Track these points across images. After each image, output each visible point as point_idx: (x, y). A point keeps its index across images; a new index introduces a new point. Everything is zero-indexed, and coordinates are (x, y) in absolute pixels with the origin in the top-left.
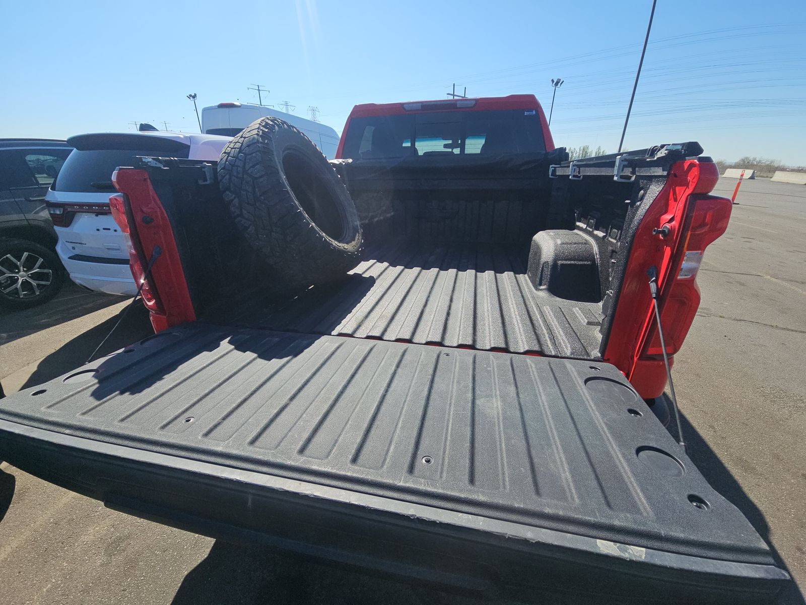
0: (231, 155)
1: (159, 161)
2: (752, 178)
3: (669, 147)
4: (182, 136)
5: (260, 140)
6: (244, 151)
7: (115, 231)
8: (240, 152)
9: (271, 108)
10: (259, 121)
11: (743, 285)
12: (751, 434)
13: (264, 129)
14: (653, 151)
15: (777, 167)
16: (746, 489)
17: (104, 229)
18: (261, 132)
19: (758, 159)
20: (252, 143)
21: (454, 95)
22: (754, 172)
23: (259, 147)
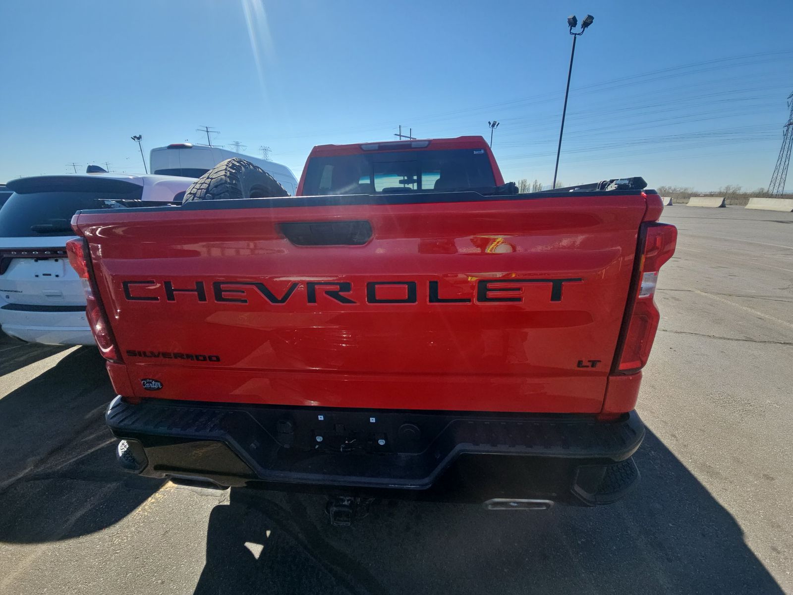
0: (198, 195)
1: (123, 203)
2: (670, 204)
3: (618, 182)
4: (131, 177)
5: (228, 180)
6: (211, 192)
7: (57, 276)
8: (206, 193)
9: (221, 148)
10: (226, 162)
11: (678, 300)
12: (709, 440)
13: (231, 170)
14: (604, 185)
15: (691, 194)
16: (715, 495)
17: (44, 275)
18: (228, 173)
19: (673, 188)
20: (220, 184)
21: (400, 136)
22: (671, 200)
23: (227, 187)
